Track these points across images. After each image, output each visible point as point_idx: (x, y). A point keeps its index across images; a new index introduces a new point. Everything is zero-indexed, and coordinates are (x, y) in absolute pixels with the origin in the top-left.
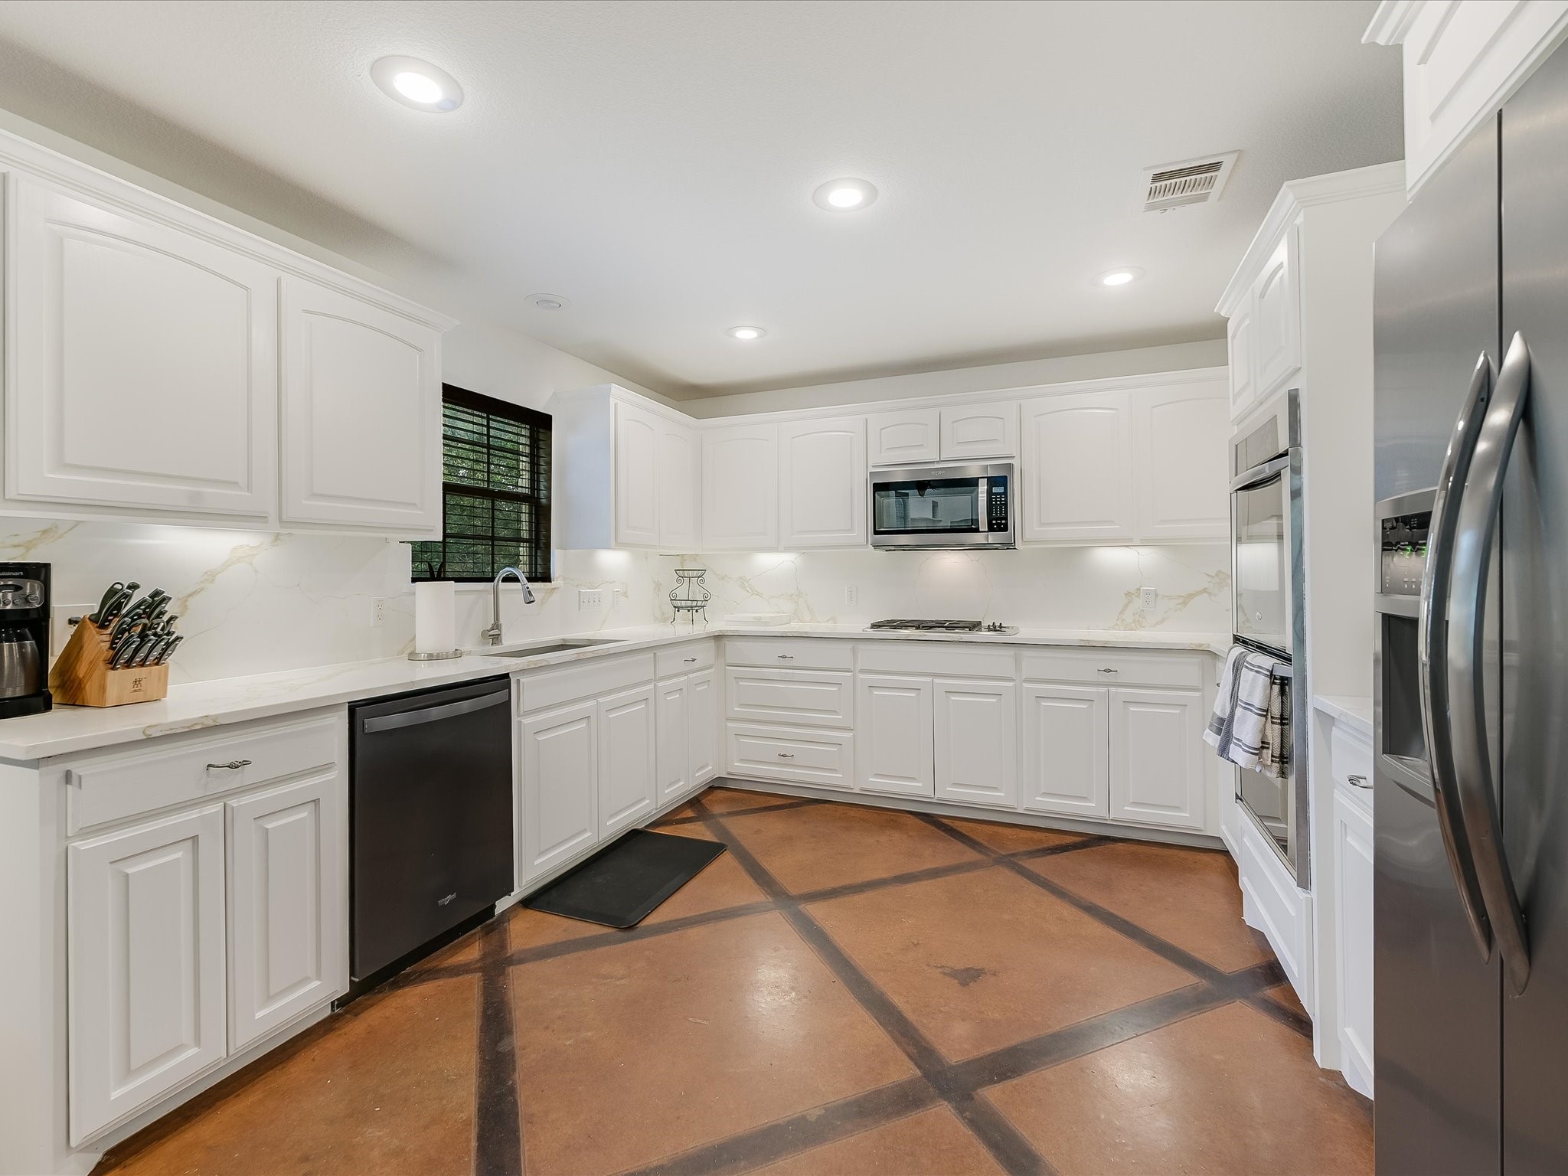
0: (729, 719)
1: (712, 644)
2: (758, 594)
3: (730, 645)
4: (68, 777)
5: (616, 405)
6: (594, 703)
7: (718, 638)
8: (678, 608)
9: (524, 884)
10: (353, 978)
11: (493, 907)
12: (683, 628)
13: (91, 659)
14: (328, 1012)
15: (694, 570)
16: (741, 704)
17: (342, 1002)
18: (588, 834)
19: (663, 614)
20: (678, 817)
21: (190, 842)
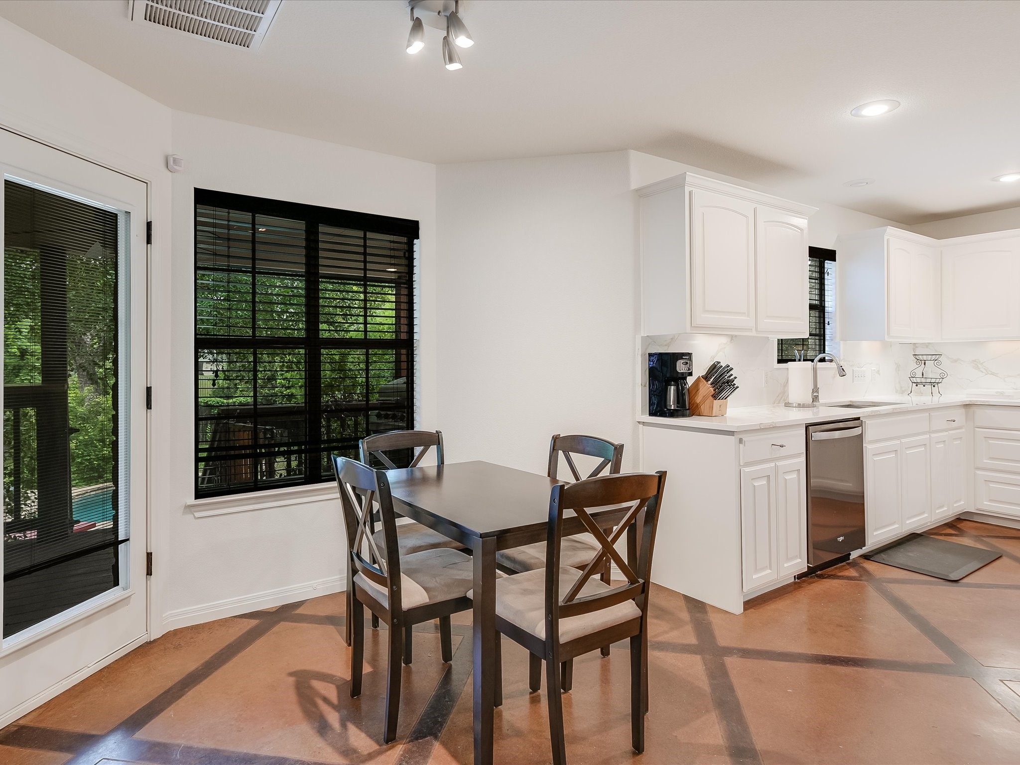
0: (978, 469)
1: (963, 410)
2: (993, 374)
3: (979, 412)
4: (741, 441)
5: (888, 240)
6: (898, 442)
7: (967, 406)
8: (917, 384)
9: (869, 544)
10: (809, 565)
11: (850, 554)
12: (923, 398)
13: (704, 395)
14: (793, 580)
15: (928, 355)
16: (990, 458)
17: (800, 576)
18: (896, 526)
19: (901, 387)
20: (943, 532)
21: (766, 478)
